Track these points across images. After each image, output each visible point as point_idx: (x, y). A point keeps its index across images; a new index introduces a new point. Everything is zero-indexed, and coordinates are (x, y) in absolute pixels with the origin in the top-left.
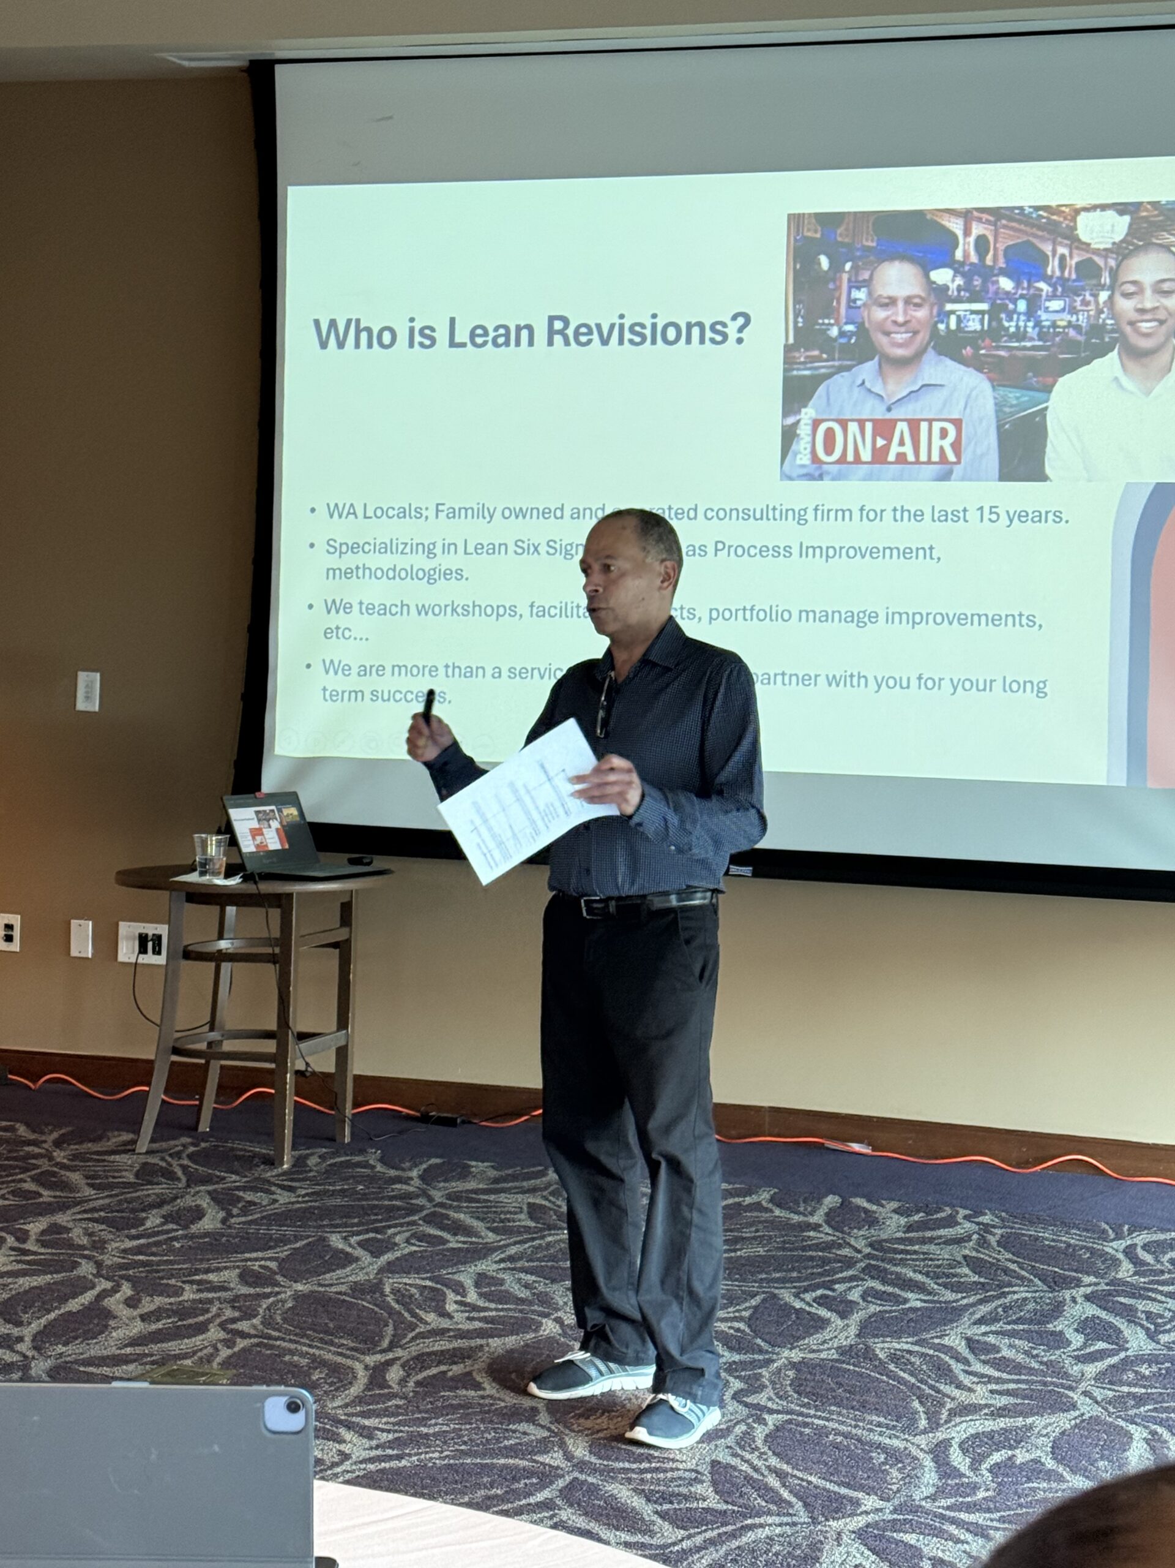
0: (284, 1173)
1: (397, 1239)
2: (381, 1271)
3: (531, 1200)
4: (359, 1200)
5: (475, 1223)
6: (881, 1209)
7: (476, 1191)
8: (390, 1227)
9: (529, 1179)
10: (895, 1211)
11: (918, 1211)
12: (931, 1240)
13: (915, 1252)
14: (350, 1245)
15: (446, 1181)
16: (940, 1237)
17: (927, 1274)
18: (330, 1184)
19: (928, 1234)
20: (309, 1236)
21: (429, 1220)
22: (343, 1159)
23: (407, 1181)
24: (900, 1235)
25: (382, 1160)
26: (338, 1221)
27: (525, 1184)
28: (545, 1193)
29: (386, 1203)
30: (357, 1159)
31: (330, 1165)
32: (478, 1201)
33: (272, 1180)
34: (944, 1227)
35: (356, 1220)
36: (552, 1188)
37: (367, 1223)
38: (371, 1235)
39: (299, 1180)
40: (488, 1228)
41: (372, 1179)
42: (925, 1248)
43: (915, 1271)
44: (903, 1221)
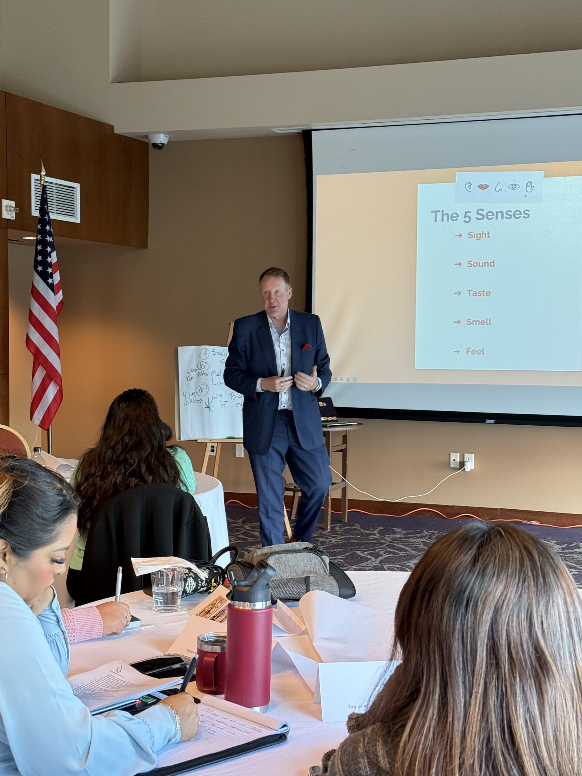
0: (329, 532)
1: (381, 553)
2: (380, 562)
3: (422, 540)
4: (361, 540)
5: (406, 548)
6: (550, 543)
7: (401, 538)
8: (376, 549)
9: (419, 534)
10: (556, 544)
11: (565, 544)
12: (573, 553)
13: (569, 557)
14: (365, 554)
15: (389, 534)
16: (576, 552)
17: (576, 563)
18: (348, 536)
19: (571, 551)
20: (349, 552)
21: (389, 546)
22: (347, 528)
23: (375, 534)
24: (561, 551)
25: (361, 528)
26: (356, 547)
27: (417, 535)
28: (426, 538)
29: (371, 541)
30: (353, 528)
31: (344, 529)
32: (403, 541)
33: (327, 534)
34: (576, 549)
35: (363, 547)
36: (428, 537)
37: (368, 548)
38: (371, 552)
39: (336, 534)
40: (411, 549)
41: (361, 534)
42: (572, 555)
43: (571, 563)
44: (560, 547)
